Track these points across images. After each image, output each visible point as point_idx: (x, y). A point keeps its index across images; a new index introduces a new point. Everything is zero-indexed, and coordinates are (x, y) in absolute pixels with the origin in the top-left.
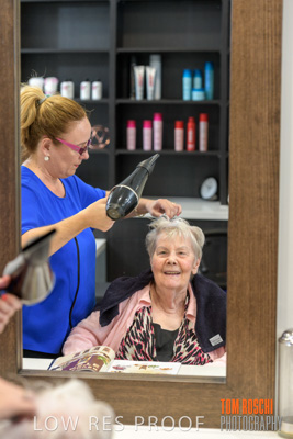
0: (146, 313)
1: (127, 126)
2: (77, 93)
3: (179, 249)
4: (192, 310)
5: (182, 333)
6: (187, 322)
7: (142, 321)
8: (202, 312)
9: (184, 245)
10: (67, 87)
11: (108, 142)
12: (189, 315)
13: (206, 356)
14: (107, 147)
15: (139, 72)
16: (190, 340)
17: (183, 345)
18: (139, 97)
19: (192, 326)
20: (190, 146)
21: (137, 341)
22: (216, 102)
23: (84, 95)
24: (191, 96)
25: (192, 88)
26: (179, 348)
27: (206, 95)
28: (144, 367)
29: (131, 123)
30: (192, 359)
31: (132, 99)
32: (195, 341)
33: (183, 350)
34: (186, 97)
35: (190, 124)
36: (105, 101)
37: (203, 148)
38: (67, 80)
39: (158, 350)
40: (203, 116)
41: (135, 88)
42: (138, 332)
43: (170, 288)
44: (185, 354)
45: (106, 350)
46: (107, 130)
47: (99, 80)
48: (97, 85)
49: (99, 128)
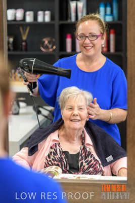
1: (66, 37)
2: (35, 18)
7: (56, 151)
10: (29, 15)
11: (54, 47)
12: (88, 144)
14: (54, 50)
15: (73, 5)
17: (84, 161)
18: (73, 19)
21: (56, 163)
22: (119, 22)
23: (40, 19)
24: (105, 18)
25: (106, 14)
26: (82, 163)
27: (113, 18)
29: (69, 35)
30: (91, 169)
31: (69, 21)
33: (84, 164)
36: (53, 22)
37: (112, 50)
38: (30, 10)
40: (112, 31)
41: (70, 15)
43: (75, 129)
44: (86, 167)
46: (54, 40)
47: (48, 10)
48: (48, 13)
49: (49, 39)
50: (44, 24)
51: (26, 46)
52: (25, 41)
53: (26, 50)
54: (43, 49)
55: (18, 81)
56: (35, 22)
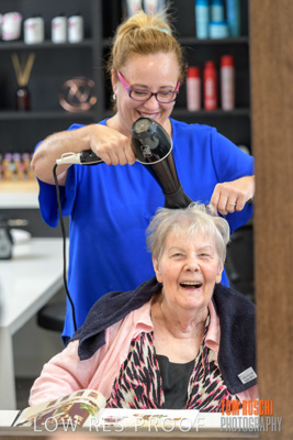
0: (146, 341)
2: (48, 33)
3: (200, 250)
4: (213, 334)
5: (200, 365)
6: (207, 351)
7: (141, 353)
8: (228, 336)
9: (207, 244)
10: (33, 26)
11: (93, 100)
12: (210, 342)
13: (234, 398)
14: (93, 108)
16: (211, 377)
17: (201, 384)
19: (213, 356)
20: (210, 103)
21: (135, 382)
22: (243, 39)
23: (58, 36)
24: (208, 31)
25: (210, 21)
26: (196, 388)
27: (229, 30)
28: (146, 417)
30: (214, 403)
32: (219, 377)
33: (200, 390)
34: (202, 33)
35: (209, 72)
36: (88, 43)
37: (227, 104)
38: (34, 16)
39: (167, 392)
40: (226, 59)
42: (137, 369)
44: (205, 396)
45: (93, 395)
46: (91, 83)
47: (77, 14)
48: (75, 21)
49: (80, 81)
50: (67, 49)
51: (27, 97)
52: (25, 88)
53: (28, 108)
54: (66, 106)
55: (10, 180)
56: (47, 44)
